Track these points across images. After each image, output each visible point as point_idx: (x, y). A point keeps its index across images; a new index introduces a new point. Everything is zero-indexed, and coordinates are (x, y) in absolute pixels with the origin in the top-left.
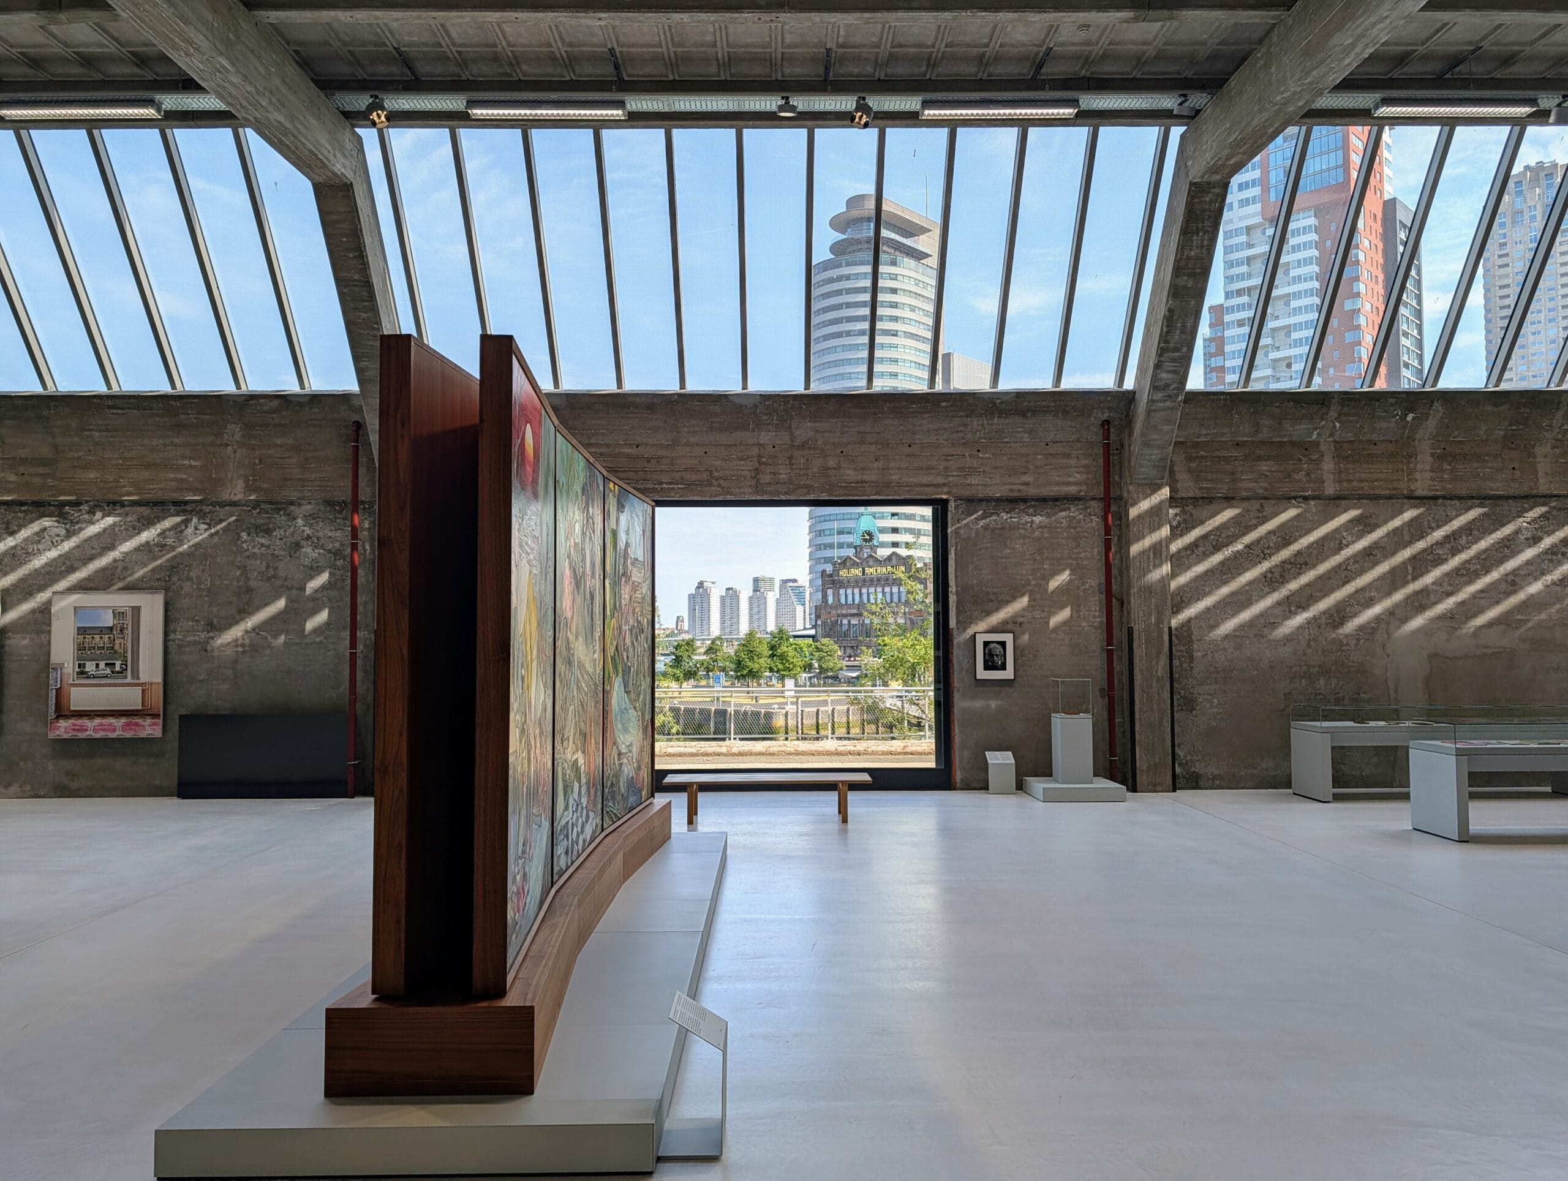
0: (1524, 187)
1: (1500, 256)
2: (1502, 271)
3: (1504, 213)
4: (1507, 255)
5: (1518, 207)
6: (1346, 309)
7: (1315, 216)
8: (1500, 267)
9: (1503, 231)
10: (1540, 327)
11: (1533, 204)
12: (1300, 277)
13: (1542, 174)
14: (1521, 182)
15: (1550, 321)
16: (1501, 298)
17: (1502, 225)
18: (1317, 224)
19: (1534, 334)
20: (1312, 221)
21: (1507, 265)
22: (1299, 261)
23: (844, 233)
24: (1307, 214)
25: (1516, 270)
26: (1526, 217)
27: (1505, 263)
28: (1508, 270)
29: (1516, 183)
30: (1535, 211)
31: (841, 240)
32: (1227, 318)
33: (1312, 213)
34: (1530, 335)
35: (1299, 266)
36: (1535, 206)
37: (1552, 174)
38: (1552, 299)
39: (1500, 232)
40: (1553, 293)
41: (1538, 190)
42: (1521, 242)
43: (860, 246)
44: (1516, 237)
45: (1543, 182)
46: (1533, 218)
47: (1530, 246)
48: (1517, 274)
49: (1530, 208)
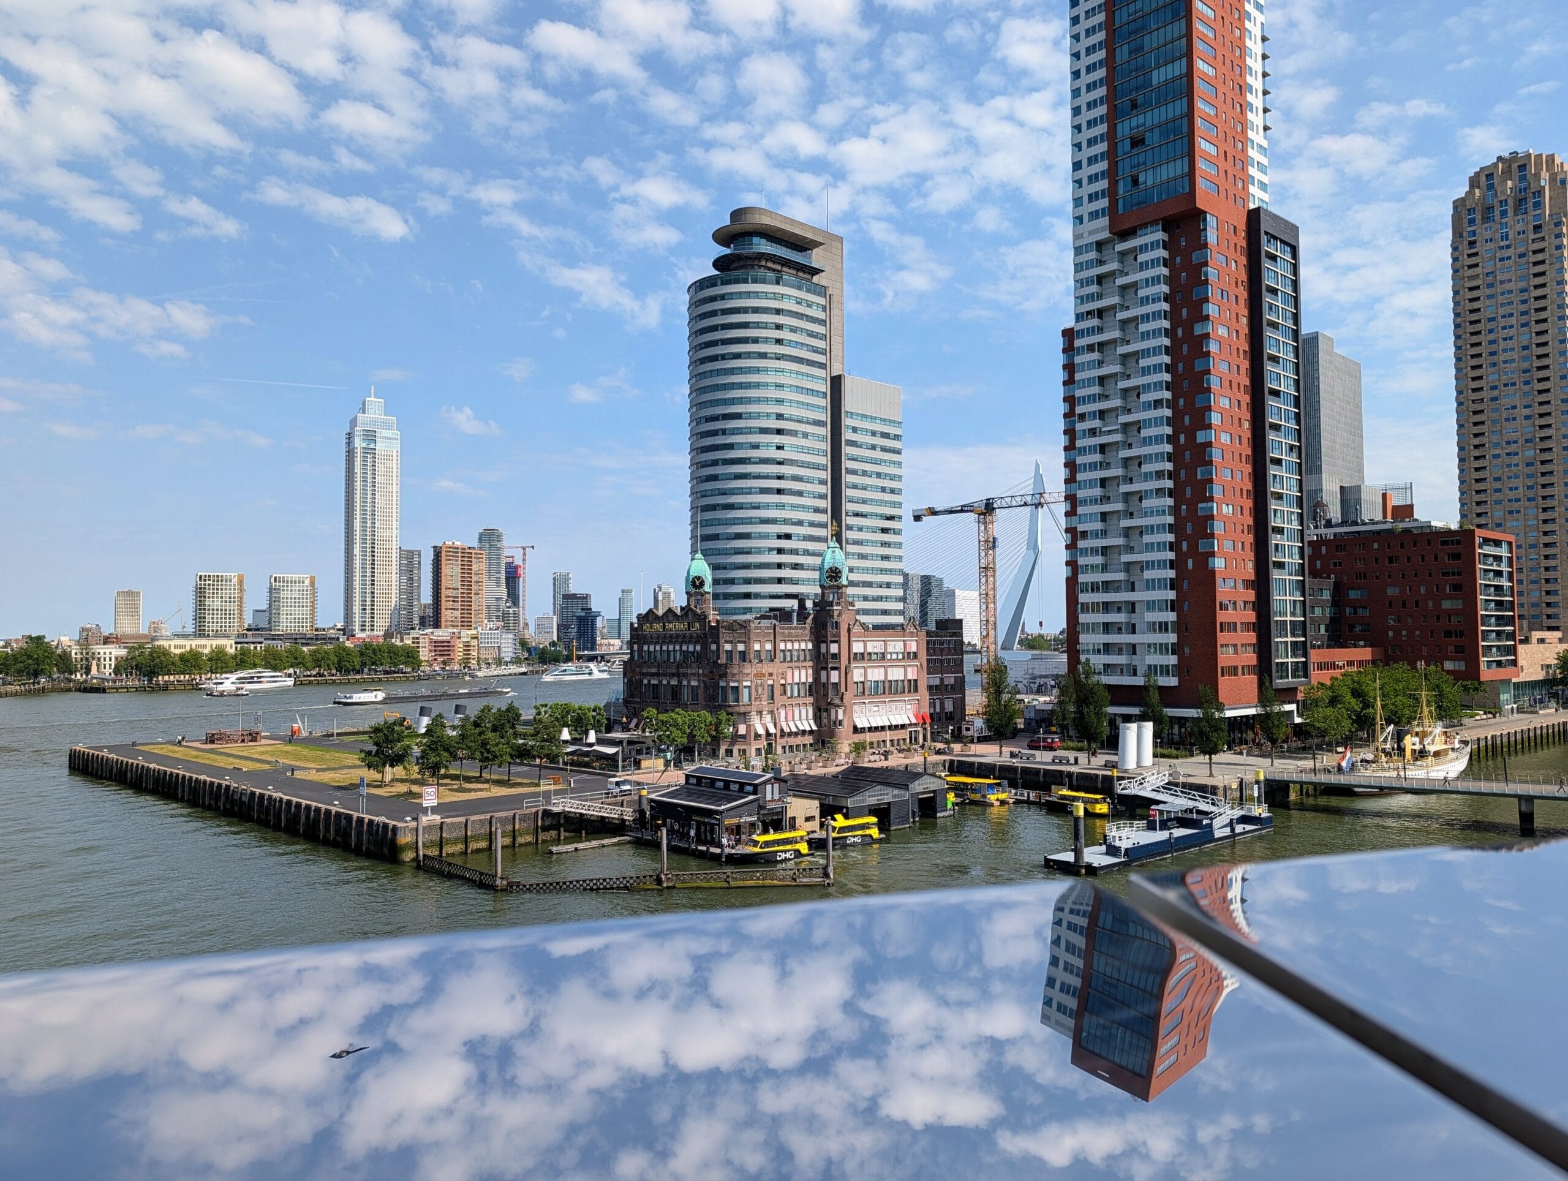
0: (1495, 181)
1: (1469, 256)
2: (1471, 272)
3: (1474, 209)
4: (1476, 254)
5: (1489, 201)
6: (1196, 333)
7: (1164, 230)
8: (1470, 267)
9: (1473, 228)
10: (1512, 332)
11: (1503, 198)
12: (1148, 297)
13: (1515, 166)
14: (1492, 174)
15: (1523, 325)
16: (1471, 300)
17: (1472, 222)
18: (1167, 239)
19: (1505, 339)
20: (1160, 235)
22: (1147, 280)
23: (729, 247)
24: (1155, 228)
25: (1486, 271)
26: (1497, 212)
27: (1474, 262)
28: (1478, 270)
29: (1487, 176)
30: (1506, 205)
31: (725, 256)
32: (1078, 343)
33: (1160, 227)
34: (1501, 341)
35: (1147, 285)
36: (1506, 201)
37: (1525, 165)
38: (1524, 302)
39: (1469, 229)
40: (1525, 296)
41: (1510, 183)
42: (1491, 240)
43: (742, 263)
44: (1488, 235)
45: (1516, 174)
46: (1504, 214)
47: (1502, 244)
48: (1487, 274)
49: (1501, 202)
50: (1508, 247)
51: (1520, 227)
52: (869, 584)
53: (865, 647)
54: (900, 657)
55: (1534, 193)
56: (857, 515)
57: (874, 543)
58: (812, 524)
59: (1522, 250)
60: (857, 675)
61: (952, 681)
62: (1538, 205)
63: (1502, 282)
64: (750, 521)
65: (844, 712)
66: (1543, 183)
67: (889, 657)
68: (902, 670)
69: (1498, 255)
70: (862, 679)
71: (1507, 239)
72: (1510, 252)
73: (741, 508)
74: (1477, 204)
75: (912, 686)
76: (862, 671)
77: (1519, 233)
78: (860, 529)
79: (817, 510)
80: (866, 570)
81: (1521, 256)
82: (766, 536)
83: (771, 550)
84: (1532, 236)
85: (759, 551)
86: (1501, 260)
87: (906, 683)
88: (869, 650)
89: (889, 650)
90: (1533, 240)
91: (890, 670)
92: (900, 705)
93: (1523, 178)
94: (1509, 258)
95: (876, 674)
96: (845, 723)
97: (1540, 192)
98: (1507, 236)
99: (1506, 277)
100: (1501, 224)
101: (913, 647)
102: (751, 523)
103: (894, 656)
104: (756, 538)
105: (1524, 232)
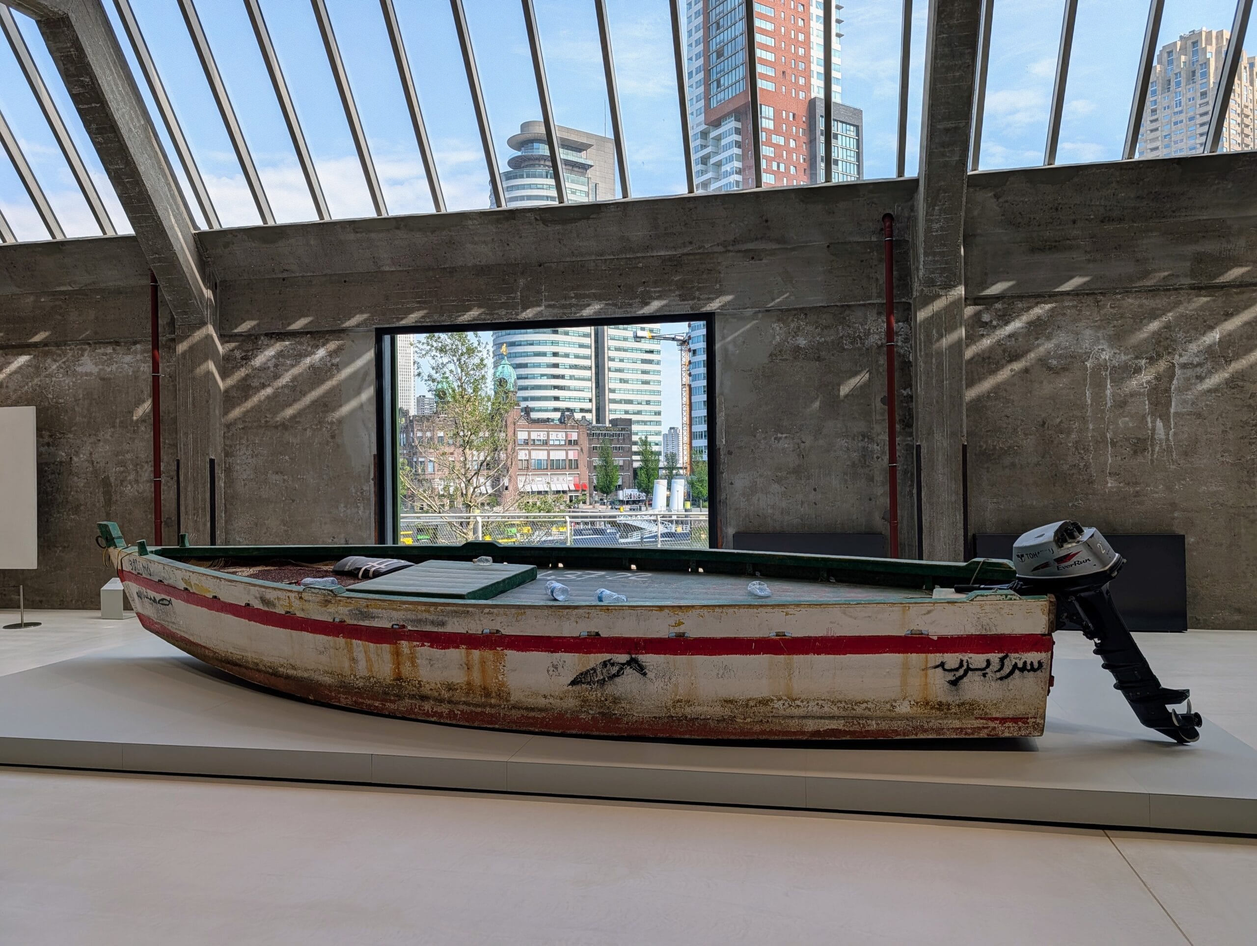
0: (1173, 57)
1: (1152, 121)
2: (1153, 135)
3: (1156, 82)
4: (1156, 120)
5: (1169, 75)
7: (736, 120)
8: (1152, 131)
9: (1155, 98)
11: (1178, 71)
12: (727, 171)
13: (1189, 42)
14: (1172, 52)
17: (1154, 93)
18: (740, 126)
20: (733, 124)
21: (1157, 129)
22: (727, 158)
23: (519, 150)
25: (1164, 134)
26: (1173, 83)
27: (1155, 127)
28: (1158, 133)
29: (1168, 53)
30: (1180, 77)
31: (516, 157)
33: (733, 118)
35: (727, 162)
36: (1180, 73)
37: (1197, 41)
39: (1152, 99)
41: (1183, 58)
42: (1168, 107)
43: (531, 162)
44: (1165, 103)
45: (1190, 49)
46: (1178, 84)
47: (1176, 110)
48: (1165, 136)
49: (1176, 74)
50: (1181, 112)
51: (1190, 95)
52: (630, 402)
53: (529, 435)
54: (563, 443)
55: (1201, 65)
56: (618, 349)
57: (634, 371)
58: (577, 357)
59: (1191, 114)
60: (522, 455)
61: (621, 463)
62: (1205, 75)
63: (1176, 143)
64: (526, 355)
65: (510, 480)
66: (1208, 56)
67: (551, 443)
68: (564, 453)
69: (1173, 120)
70: (527, 458)
71: (1180, 106)
72: (1182, 117)
73: (520, 345)
74: (1158, 78)
75: (573, 465)
76: (527, 452)
77: (1190, 100)
78: (622, 360)
79: (581, 346)
80: (628, 391)
81: (1191, 119)
82: (538, 366)
83: (542, 375)
84: (1199, 102)
85: (534, 377)
86: (1176, 123)
87: (567, 462)
88: (532, 437)
89: (551, 438)
90: (1200, 105)
91: (552, 453)
92: (561, 478)
93: (1195, 53)
94: (1181, 122)
95: (540, 455)
96: (510, 488)
97: (1206, 63)
98: (1180, 103)
99: (1179, 138)
100: (1176, 93)
101: (574, 436)
102: (527, 356)
103: (557, 443)
104: (531, 367)
105: (1193, 99)
